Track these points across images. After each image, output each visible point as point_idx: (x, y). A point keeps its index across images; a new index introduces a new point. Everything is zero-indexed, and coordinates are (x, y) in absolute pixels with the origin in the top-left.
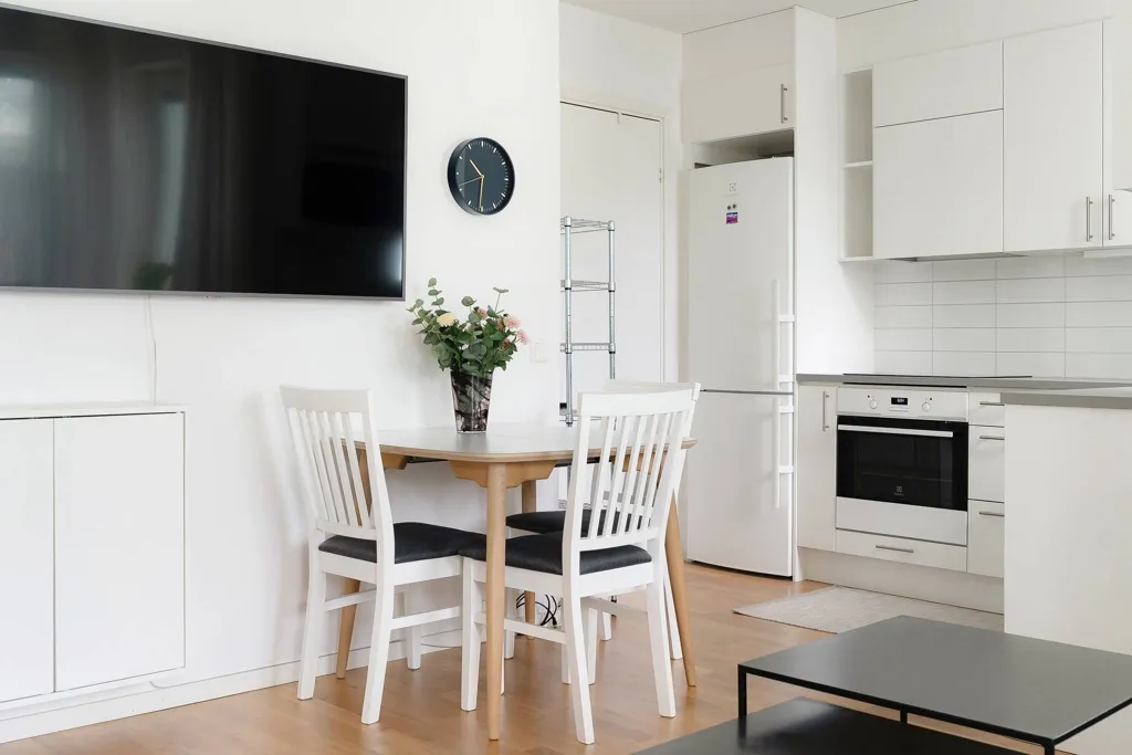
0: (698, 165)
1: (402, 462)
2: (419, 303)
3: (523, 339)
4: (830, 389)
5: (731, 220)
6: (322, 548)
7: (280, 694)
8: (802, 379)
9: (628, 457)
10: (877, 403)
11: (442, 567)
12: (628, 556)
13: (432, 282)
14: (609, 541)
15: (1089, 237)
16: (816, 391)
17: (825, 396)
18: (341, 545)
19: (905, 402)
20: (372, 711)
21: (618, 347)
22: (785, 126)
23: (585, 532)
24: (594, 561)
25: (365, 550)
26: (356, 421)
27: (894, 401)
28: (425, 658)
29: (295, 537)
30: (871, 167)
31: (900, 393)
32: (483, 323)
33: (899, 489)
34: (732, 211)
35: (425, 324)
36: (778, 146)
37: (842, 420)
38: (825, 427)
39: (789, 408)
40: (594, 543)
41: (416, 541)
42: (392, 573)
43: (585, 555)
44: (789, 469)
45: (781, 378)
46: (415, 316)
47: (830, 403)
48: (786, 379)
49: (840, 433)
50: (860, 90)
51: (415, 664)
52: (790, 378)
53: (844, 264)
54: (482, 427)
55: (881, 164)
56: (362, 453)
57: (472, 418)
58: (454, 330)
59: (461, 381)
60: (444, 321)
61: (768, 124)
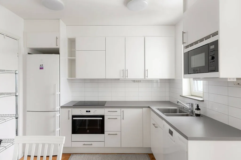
4: (70, 109)
5: (41, 68)
8: (62, 107)
10: (82, 112)
16: (66, 110)
19: (90, 111)
22: (57, 47)
33: (88, 131)
34: (42, 66)
36: (56, 52)
37: (73, 116)
38: (68, 119)
39: (58, 115)
47: (70, 113)
49: (73, 120)
52: (59, 107)
53: (68, 79)
55: (77, 58)
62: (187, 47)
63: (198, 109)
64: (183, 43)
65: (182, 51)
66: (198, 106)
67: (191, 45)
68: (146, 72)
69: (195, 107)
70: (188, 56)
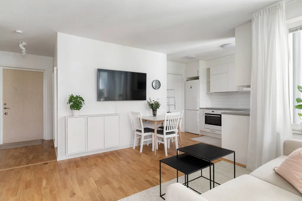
0: (187, 81)
1: (145, 121)
2: (148, 101)
3: (161, 105)
4: (204, 110)
5: (191, 88)
6: (136, 131)
7: (131, 148)
8: (200, 108)
9: (174, 120)
10: (210, 112)
11: (150, 133)
12: (173, 133)
13: (150, 98)
14: (169, 131)
15: (239, 90)
16: (202, 110)
17: (203, 111)
18: (138, 131)
19: (214, 112)
20: (141, 151)
21: (176, 105)
22: (198, 76)
23: (166, 130)
24: (167, 133)
25: (140, 131)
26: (139, 116)
27: (212, 112)
28: (149, 144)
29: (133, 130)
30: (210, 81)
31: (213, 110)
32: (156, 103)
33: (213, 123)
35: (148, 104)
36: (197, 78)
37: (206, 114)
38: (203, 115)
39: (199, 112)
40: (168, 131)
41: (147, 130)
42: (143, 134)
43: (166, 133)
44: (199, 120)
45: (197, 108)
46: (147, 102)
47: (204, 112)
48: (198, 108)
49: (205, 116)
50: (208, 70)
51: (148, 145)
52: (199, 108)
53: (206, 93)
54: (156, 116)
55: (211, 80)
56: (140, 119)
57: (155, 115)
58: (152, 104)
59: (153, 110)
60: (151, 103)
61: (196, 75)
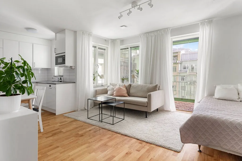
62: (56, 54)
63: (61, 79)
64: (55, 53)
65: (54, 56)
66: (61, 78)
67: (58, 54)
68: (34, 64)
69: (60, 78)
70: (57, 58)
